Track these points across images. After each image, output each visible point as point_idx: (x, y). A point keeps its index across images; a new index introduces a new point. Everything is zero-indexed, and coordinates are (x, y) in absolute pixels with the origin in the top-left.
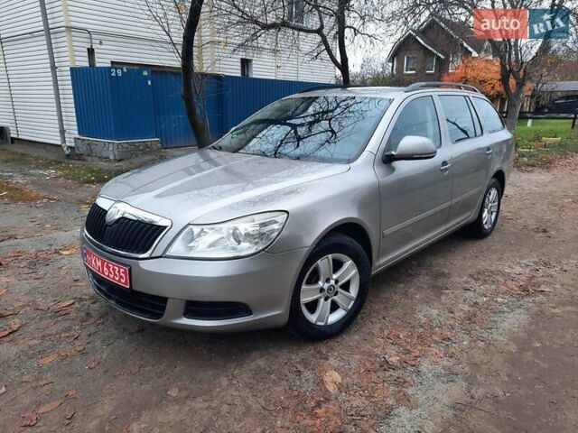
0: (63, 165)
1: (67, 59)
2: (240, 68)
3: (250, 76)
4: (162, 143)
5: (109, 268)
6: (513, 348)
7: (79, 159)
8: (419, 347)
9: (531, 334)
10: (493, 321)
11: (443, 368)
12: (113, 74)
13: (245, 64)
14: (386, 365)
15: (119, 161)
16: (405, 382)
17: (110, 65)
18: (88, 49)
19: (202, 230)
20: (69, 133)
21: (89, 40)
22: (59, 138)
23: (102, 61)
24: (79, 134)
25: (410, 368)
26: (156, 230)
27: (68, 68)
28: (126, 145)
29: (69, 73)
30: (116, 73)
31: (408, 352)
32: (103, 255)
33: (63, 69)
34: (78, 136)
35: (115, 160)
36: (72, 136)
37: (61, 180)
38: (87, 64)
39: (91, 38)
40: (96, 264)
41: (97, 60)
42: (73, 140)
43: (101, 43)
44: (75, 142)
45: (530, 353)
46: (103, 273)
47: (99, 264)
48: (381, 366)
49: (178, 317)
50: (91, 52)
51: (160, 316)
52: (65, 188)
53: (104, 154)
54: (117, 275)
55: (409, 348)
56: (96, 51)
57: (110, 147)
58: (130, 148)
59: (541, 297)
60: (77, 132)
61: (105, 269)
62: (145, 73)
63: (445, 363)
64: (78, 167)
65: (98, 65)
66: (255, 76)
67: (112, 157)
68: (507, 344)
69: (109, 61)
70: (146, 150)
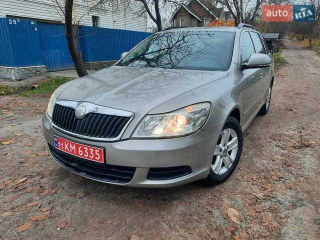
2: (92, 22)
3: (98, 26)
4: (47, 68)
8: (269, 185)
12: (11, 23)
15: (20, 80)
23: (1, 15)
28: (23, 70)
30: (13, 22)
31: (265, 189)
32: (77, 141)
35: (16, 80)
46: (77, 153)
47: (73, 147)
49: (143, 180)
51: (128, 180)
53: (8, 76)
54: (92, 155)
55: (263, 186)
57: (12, 71)
61: (80, 151)
62: (33, 23)
66: (101, 27)
67: (14, 78)
69: (4, 15)
70: (37, 73)
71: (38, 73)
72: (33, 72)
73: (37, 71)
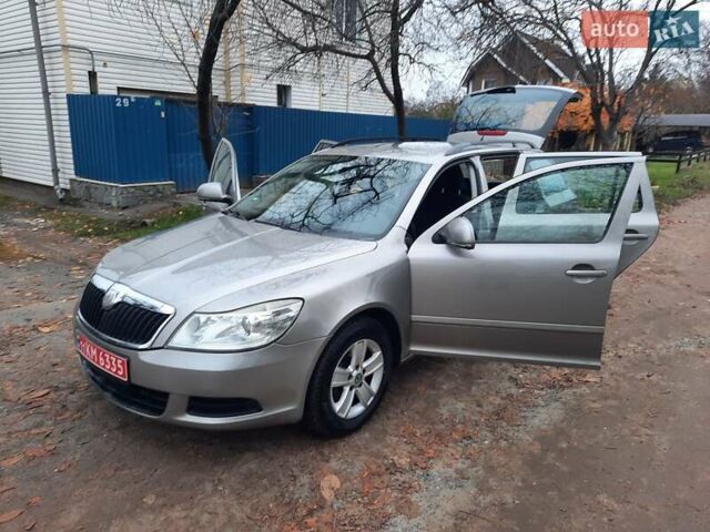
0: (55, 212)
1: (63, 83)
2: (276, 96)
3: (288, 106)
4: (177, 186)
5: (105, 358)
6: (537, 449)
7: (75, 206)
8: (436, 447)
9: (560, 432)
10: (525, 417)
11: (457, 471)
12: (118, 105)
13: (283, 91)
14: (393, 469)
15: (124, 208)
16: (410, 487)
17: (115, 93)
18: (89, 72)
19: (209, 319)
20: (64, 173)
21: (90, 61)
22: (51, 178)
23: (106, 88)
24: (76, 174)
25: (419, 472)
26: (156, 319)
27: (65, 95)
28: (133, 190)
29: (65, 101)
30: (122, 103)
31: (421, 452)
32: (99, 344)
33: (58, 95)
34: (74, 177)
35: (119, 207)
36: (67, 176)
37: (51, 233)
38: (86, 91)
39: (93, 59)
40: (91, 353)
41: (100, 86)
42: (68, 181)
43: (105, 65)
44: (71, 184)
45: (553, 455)
46: (98, 363)
47: (94, 352)
48: (387, 470)
49: (181, 414)
50: (92, 76)
51: (160, 412)
52: (56, 242)
53: (106, 200)
54: (114, 366)
55: (424, 447)
56: (98, 74)
57: (113, 191)
58: (138, 193)
59: (584, 389)
60: (73, 172)
61: (101, 359)
62: (158, 103)
63: (460, 465)
64: (73, 216)
65: (101, 92)
66: (293, 107)
67: (114, 204)
68: (531, 444)
69: (115, 87)
70: (157, 195)
71: (159, 195)
72: (151, 193)
73: (158, 192)
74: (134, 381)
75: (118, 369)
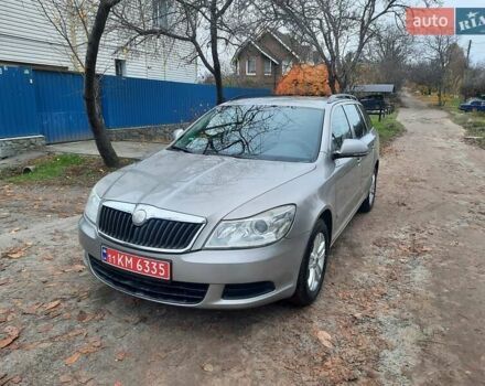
2: (115, 68)
3: (124, 75)
4: (45, 139)
6: (432, 295)
8: (369, 304)
9: (437, 283)
10: (407, 277)
13: (119, 64)
26: (192, 228)
28: (10, 143)
32: (135, 253)
45: (445, 298)
46: (135, 269)
47: (130, 261)
49: (217, 300)
51: (199, 300)
54: (154, 269)
55: (362, 304)
58: (15, 145)
62: (27, 72)
63: (394, 313)
66: (128, 76)
71: (32, 146)
72: (26, 145)
73: (31, 143)
74: (175, 279)
75: (159, 271)
